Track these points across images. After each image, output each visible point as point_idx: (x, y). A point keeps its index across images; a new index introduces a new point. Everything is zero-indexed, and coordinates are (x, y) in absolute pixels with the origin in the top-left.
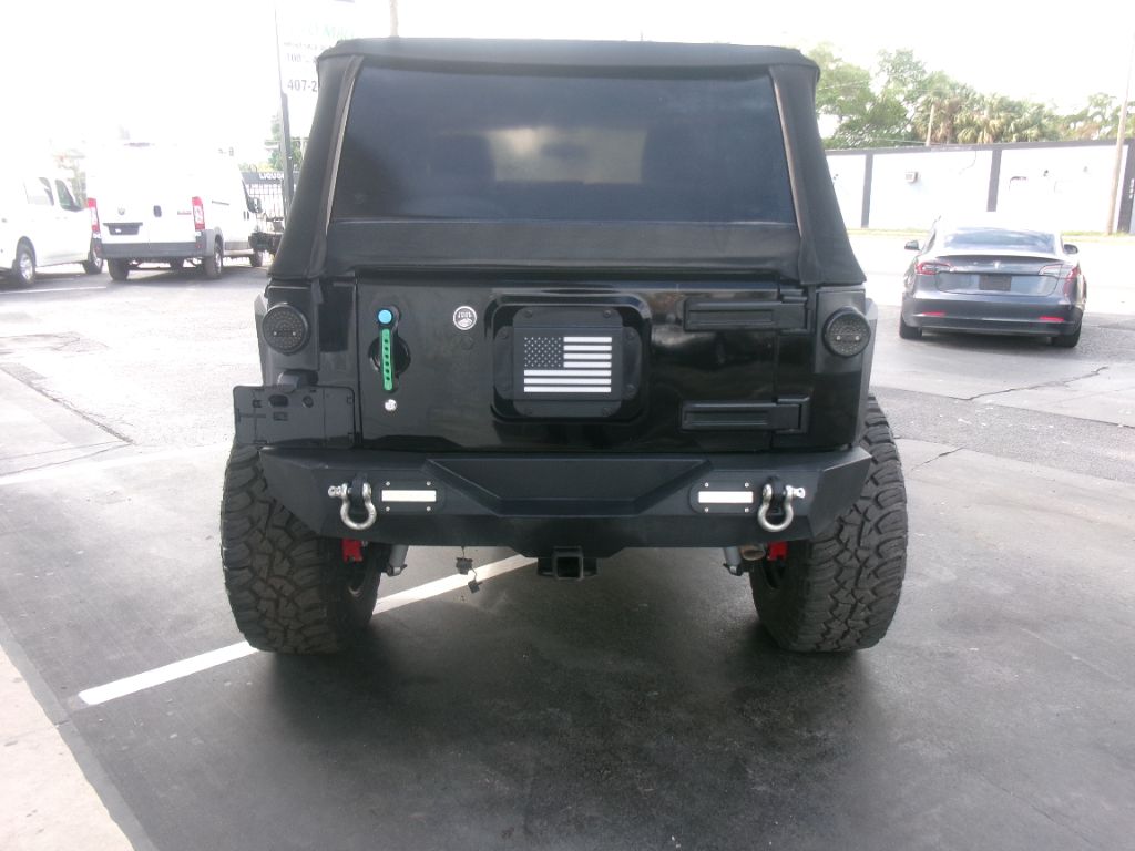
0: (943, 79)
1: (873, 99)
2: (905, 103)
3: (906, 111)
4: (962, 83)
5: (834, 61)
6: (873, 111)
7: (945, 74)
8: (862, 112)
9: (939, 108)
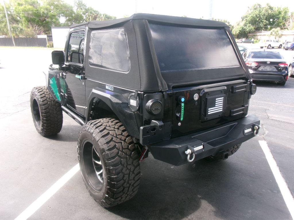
0: (91, 9)
1: (74, 13)
2: (83, 15)
3: (83, 17)
4: (97, 10)
5: (62, 2)
6: (75, 16)
7: (92, 8)
8: (72, 16)
9: (92, 17)
